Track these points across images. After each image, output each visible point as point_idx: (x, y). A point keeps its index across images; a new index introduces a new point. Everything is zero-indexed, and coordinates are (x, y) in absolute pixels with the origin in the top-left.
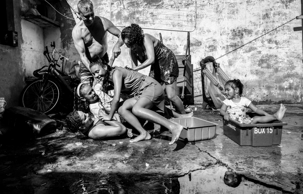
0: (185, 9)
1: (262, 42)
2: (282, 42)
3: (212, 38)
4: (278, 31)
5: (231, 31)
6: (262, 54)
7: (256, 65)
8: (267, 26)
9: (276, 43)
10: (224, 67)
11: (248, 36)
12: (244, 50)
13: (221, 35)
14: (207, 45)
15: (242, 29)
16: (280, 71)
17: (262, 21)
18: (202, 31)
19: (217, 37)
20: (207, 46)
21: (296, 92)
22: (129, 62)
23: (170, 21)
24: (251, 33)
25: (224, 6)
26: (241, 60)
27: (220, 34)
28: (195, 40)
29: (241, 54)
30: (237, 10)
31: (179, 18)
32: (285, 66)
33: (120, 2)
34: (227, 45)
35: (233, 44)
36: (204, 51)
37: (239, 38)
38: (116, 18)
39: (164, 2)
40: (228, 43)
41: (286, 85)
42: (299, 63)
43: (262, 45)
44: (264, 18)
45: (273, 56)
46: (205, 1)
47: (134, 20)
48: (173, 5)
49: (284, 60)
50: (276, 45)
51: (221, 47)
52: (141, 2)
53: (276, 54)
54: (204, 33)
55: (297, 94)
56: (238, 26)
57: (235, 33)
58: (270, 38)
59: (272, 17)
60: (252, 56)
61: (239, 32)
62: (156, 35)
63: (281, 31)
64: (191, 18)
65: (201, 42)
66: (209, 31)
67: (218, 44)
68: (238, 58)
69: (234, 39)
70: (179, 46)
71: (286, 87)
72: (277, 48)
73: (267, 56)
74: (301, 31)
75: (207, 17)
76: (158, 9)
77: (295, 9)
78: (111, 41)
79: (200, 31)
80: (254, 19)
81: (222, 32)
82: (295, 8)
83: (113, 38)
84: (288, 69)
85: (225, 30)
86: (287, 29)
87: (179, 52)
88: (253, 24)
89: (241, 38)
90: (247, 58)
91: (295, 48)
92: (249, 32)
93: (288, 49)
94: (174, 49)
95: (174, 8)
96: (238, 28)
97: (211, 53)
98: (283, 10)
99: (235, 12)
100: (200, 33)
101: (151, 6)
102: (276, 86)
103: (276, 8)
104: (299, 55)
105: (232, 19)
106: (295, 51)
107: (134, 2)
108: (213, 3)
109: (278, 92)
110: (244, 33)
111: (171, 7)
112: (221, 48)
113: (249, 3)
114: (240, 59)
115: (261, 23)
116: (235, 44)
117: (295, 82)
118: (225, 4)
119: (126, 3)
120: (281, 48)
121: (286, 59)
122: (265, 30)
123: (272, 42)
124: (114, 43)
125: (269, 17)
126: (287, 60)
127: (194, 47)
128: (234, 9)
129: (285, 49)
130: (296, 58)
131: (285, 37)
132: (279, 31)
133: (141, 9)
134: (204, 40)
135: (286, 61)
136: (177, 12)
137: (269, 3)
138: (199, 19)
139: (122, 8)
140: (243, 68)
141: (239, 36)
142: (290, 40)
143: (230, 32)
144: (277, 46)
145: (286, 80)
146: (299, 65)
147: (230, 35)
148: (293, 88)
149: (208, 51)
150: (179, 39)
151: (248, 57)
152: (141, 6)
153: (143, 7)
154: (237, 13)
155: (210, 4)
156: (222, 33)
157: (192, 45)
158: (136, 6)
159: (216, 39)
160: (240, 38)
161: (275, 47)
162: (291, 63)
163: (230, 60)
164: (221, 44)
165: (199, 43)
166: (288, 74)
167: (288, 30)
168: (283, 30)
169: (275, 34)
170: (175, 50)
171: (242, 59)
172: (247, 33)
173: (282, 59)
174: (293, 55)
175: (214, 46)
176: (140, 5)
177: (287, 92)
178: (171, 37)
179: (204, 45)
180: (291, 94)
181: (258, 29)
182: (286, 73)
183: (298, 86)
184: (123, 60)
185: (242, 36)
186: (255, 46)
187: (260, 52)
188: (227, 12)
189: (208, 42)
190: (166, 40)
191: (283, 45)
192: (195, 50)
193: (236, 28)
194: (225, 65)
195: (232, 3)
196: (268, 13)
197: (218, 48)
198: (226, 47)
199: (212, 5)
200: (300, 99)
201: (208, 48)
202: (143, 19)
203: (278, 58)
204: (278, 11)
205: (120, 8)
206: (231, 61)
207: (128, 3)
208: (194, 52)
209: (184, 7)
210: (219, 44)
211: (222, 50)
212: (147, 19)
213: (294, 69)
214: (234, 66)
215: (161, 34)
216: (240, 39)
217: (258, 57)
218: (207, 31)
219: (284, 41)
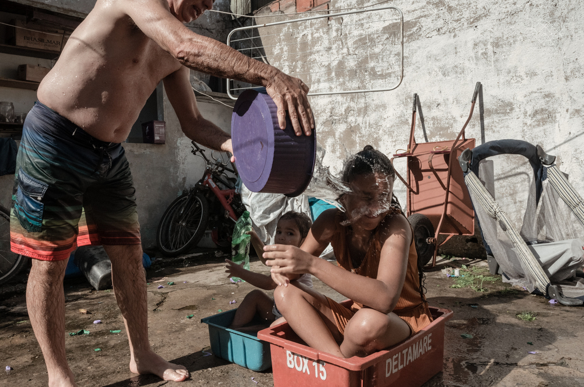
0: (468, 30)
3: (542, 91)
10: (580, 165)
13: (567, 79)
14: (527, 109)
18: (514, 75)
19: (557, 86)
20: (529, 113)
23: (437, 64)
27: (563, 78)
28: (496, 100)
31: (456, 53)
33: (342, 43)
36: (521, 125)
38: (336, 75)
39: (423, 24)
47: (366, 73)
48: (441, 28)
51: (567, 111)
52: (378, 35)
54: (519, 79)
62: (409, 100)
64: (484, 50)
65: (511, 104)
66: (532, 74)
67: (560, 105)
70: (457, 118)
75: (524, 39)
76: (411, 44)
78: (329, 121)
79: (508, 78)
81: (569, 71)
83: (331, 113)
85: (578, 66)
94: (447, 126)
95: (445, 34)
97: (541, 128)
100: (509, 82)
101: (396, 40)
107: (365, 38)
111: (437, 33)
112: (568, 115)
119: (352, 42)
124: (333, 123)
127: (495, 118)
133: (377, 50)
134: (520, 98)
136: (452, 40)
138: (506, 48)
139: (345, 54)
149: (530, 125)
150: (458, 102)
152: (379, 42)
153: (382, 45)
155: (531, 5)
156: (569, 74)
157: (490, 113)
158: (368, 45)
159: (552, 91)
164: (567, 104)
165: (506, 108)
170: (448, 128)
175: (546, 110)
176: (377, 41)
178: (440, 101)
179: (520, 111)
189: (530, 103)
190: (429, 107)
192: (497, 125)
197: (559, 114)
199: (537, 6)
201: (530, 118)
202: (382, 70)
205: (342, 54)
207: (355, 43)
208: (495, 129)
209: (466, 26)
210: (564, 103)
211: (571, 120)
212: (389, 67)
218: (526, 74)
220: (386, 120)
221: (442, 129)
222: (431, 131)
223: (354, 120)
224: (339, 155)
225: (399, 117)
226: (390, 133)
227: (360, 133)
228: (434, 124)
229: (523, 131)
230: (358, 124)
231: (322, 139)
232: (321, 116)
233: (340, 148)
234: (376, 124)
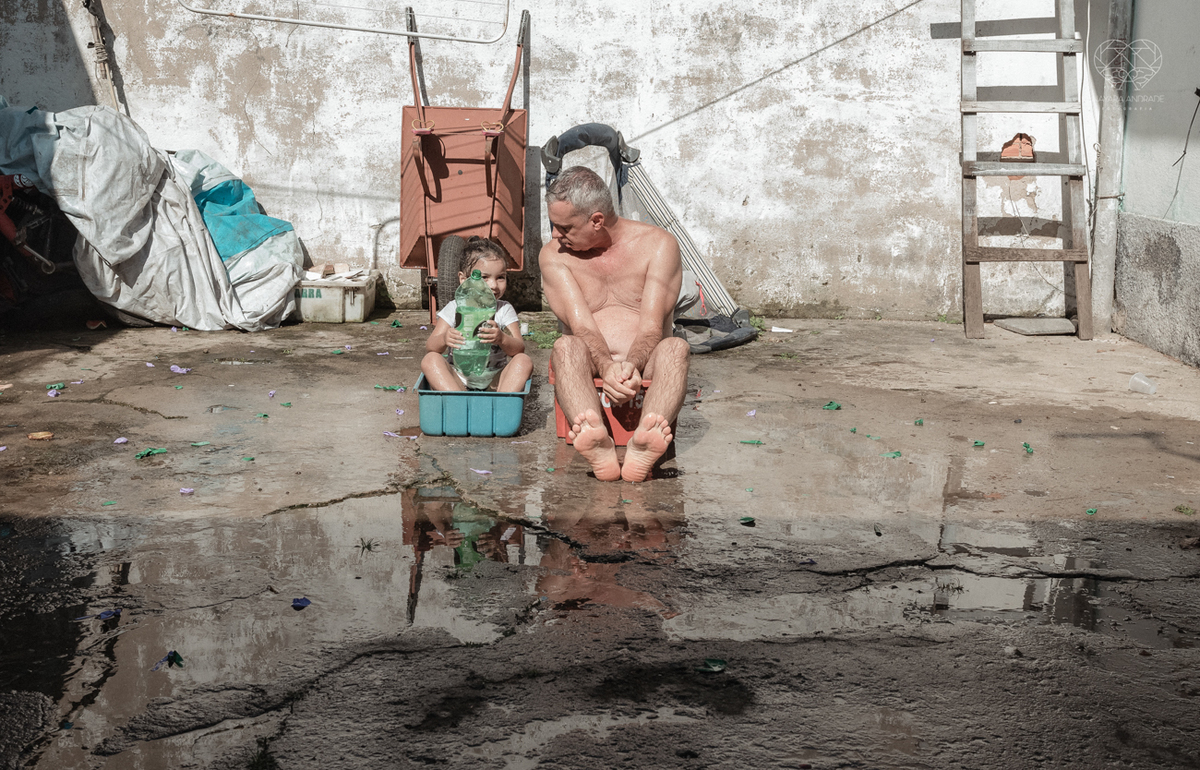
1: (810, 72)
2: (886, 77)
3: (620, 43)
4: (872, 33)
5: (694, 18)
6: (811, 121)
7: (785, 160)
8: (832, 9)
9: (865, 78)
10: (663, 164)
11: (759, 44)
12: (741, 101)
13: (654, 32)
14: (597, 70)
15: (739, 13)
16: (876, 189)
18: (581, 10)
19: (640, 41)
20: (599, 76)
21: (933, 273)
22: (274, 119)
24: (771, 35)
26: (730, 138)
27: (649, 31)
28: (550, 46)
29: (728, 114)
32: (896, 170)
34: (677, 77)
35: (701, 72)
36: (587, 93)
37: (723, 51)
40: (681, 67)
41: (897, 245)
42: (946, 161)
43: (811, 83)
45: (850, 128)
49: (892, 145)
50: (862, 88)
51: (651, 81)
53: (864, 123)
54: (588, 18)
55: (936, 282)
56: (722, 2)
57: (707, 29)
58: (841, 58)
60: (771, 123)
61: (725, 27)
62: (393, 16)
63: (888, 33)
65: (574, 56)
66: (607, 14)
67: (643, 70)
68: (719, 129)
69: (702, 52)
70: (486, 67)
71: (895, 253)
72: (867, 100)
73: (830, 129)
78: (199, 26)
79: (573, 13)
81: (657, 21)
84: (905, 183)
85: (669, 16)
86: (906, 28)
87: (485, 94)
89: (732, 51)
90: (754, 131)
91: (932, 103)
92: (765, 29)
93: (908, 104)
94: (466, 77)
96: (721, 10)
97: (616, 102)
100: (572, 20)
102: (859, 246)
104: (946, 130)
106: (934, 116)
109: (868, 270)
110: (742, 29)
112: (652, 88)
114: (724, 136)
116: (710, 72)
117: (931, 233)
120: (881, 98)
121: (900, 146)
122: (823, 25)
123: (850, 74)
124: (210, 33)
126: (903, 148)
127: (548, 76)
129: (896, 103)
130: (935, 140)
131: (900, 58)
132: (876, 31)
134: (588, 50)
135: (897, 152)
140: (736, 171)
141: (724, 40)
142: (918, 71)
143: (689, 24)
144: (867, 90)
145: (899, 226)
146: (947, 171)
147: (690, 34)
148: (922, 258)
149: (600, 95)
150: (487, 37)
151: (756, 127)
156: (657, 25)
157: (541, 65)
159: (633, 48)
160: (728, 50)
161: (860, 94)
162: (916, 158)
163: (687, 136)
164: (651, 71)
165: (566, 62)
166: (903, 202)
167: (908, 32)
168: (891, 29)
169: (863, 42)
170: (468, 81)
171: (734, 135)
172: (757, 34)
173: (886, 145)
174: (925, 131)
175: (624, 75)
177: (901, 271)
178: (456, 29)
179: (586, 70)
180: (916, 281)
181: (799, 18)
182: (899, 199)
183: (942, 251)
184: (249, 110)
185: (737, 42)
186: (784, 85)
187: (801, 112)
189: (601, 60)
191: (889, 89)
192: (550, 87)
193: (715, 10)
194: (666, 154)
197: (641, 85)
198: (672, 82)
200: (949, 303)
201: (601, 85)
203: (869, 140)
206: (692, 140)
208: (548, 95)
210: (647, 68)
211: (656, 95)
213: (929, 186)
214: (701, 160)
216: (727, 54)
217: (794, 128)
218: (599, 12)
219: (895, 74)
220: (343, 48)
221: (455, 81)
222: (434, 83)
223: (265, 35)
224: (223, 106)
225: (371, 46)
226: (351, 76)
227: (280, 65)
228: (440, 70)
229: (589, 103)
230: (277, 46)
231: (179, 65)
232: (177, 13)
233: (227, 92)
234: (320, 51)
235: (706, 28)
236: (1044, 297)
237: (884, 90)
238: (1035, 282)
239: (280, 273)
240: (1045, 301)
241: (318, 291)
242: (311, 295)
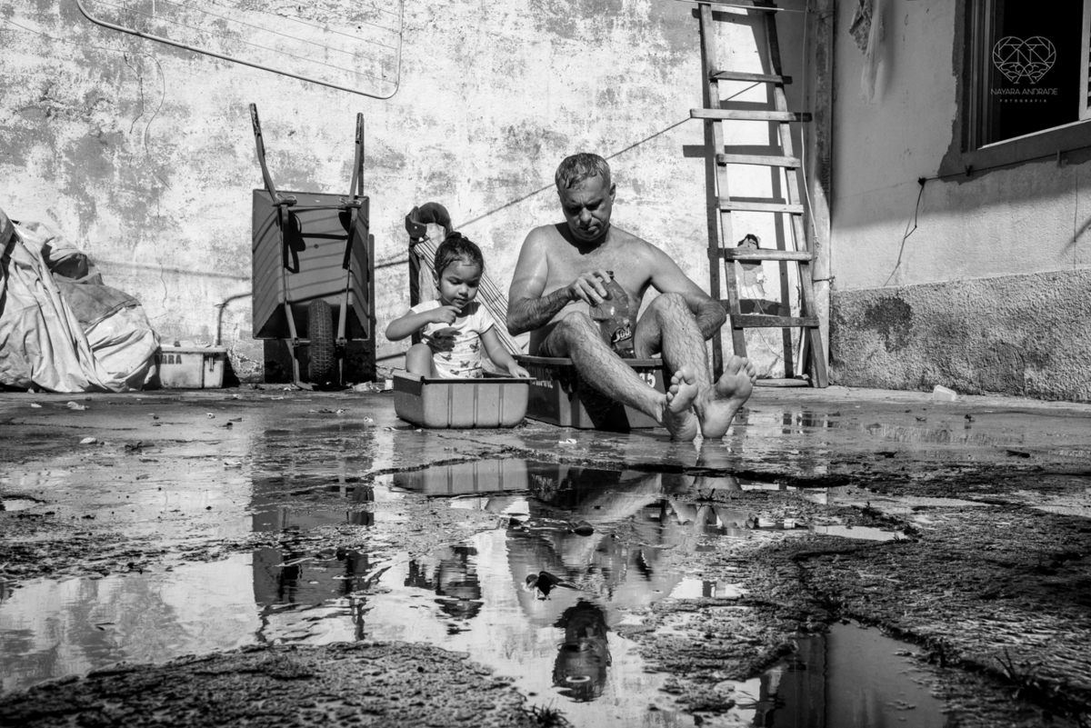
0: (347, 29)
2: (652, 187)
3: (441, 148)
4: (642, 151)
5: (503, 130)
8: (610, 130)
9: (636, 186)
11: (554, 155)
12: (541, 201)
13: (470, 140)
14: (423, 170)
15: (538, 128)
17: (596, 111)
18: (408, 117)
19: (458, 147)
20: (424, 175)
22: (117, 201)
23: (294, 64)
24: (564, 148)
25: (482, 44)
27: (466, 138)
28: (381, 147)
29: (532, 212)
30: (522, 63)
31: (327, 57)
34: (490, 179)
35: (509, 175)
36: (415, 189)
37: (527, 159)
40: (492, 171)
42: (698, 255)
44: (601, 104)
46: (420, 15)
48: (304, 8)
50: (634, 194)
51: (469, 181)
53: (637, 223)
54: (414, 124)
56: (525, 118)
58: (618, 169)
59: (626, 104)
61: (528, 139)
62: (237, 111)
63: (652, 151)
64: (369, 68)
65: (402, 157)
66: (431, 122)
67: (461, 171)
68: (523, 223)
69: (510, 159)
70: (324, 162)
72: (639, 204)
74: (704, 159)
75: (424, 70)
76: (247, 13)
77: (686, 88)
79: (401, 119)
80: (572, 103)
81: (473, 131)
82: (687, 84)
85: (482, 127)
86: (665, 148)
88: (569, 117)
89: (534, 159)
91: (686, 208)
92: (559, 143)
94: (306, 170)
95: (309, 19)
96: (524, 124)
98: (655, 85)
99: (517, 71)
100: (401, 125)
103: (636, 78)
105: (507, 91)
106: (688, 219)
108: (447, 27)
110: (541, 142)
111: (297, 13)
112: (469, 187)
113: (559, 48)
115: (594, 117)
116: (516, 175)
118: (483, 36)
120: (649, 203)
122: (603, 142)
123: (625, 182)
125: (616, 103)
126: (666, 244)
127: (380, 172)
128: (512, 57)
129: (660, 207)
130: (690, 238)
131: (661, 172)
132: (644, 149)
134: (414, 151)
136: (320, 35)
137: (615, 58)
141: (527, 150)
142: (675, 182)
143: (499, 135)
144: (638, 196)
147: (500, 143)
149: (425, 190)
150: (325, 136)
154: (522, 72)
155: (434, 26)
156: (473, 134)
157: (373, 163)
159: (453, 152)
160: (531, 158)
161: (635, 199)
162: (676, 253)
163: (497, 228)
164: (469, 173)
165: (395, 161)
167: (667, 151)
168: (655, 147)
169: (634, 157)
170: (307, 174)
172: (552, 146)
174: (682, 230)
175: (445, 175)
178: (296, 127)
179: (413, 169)
181: (585, 135)
184: (90, 192)
185: (537, 152)
188: (491, 67)
189: (426, 161)
190: (275, 133)
191: (654, 196)
192: (381, 183)
193: (520, 124)
195: (507, 39)
196: (612, 87)
197: (460, 184)
198: (486, 183)
199: (442, 31)
201: (426, 182)
204: (640, 85)
206: (503, 233)
208: (380, 190)
209: (344, 19)
210: (465, 170)
211: (473, 194)
212: (200, 40)
214: (511, 250)
215: (255, 110)
216: (529, 161)
218: (424, 119)
219: (659, 184)
220: (188, 138)
221: (296, 173)
222: (276, 174)
223: (108, 121)
224: (63, 187)
225: (215, 137)
226: (196, 164)
227: (124, 151)
228: (282, 163)
229: (417, 197)
230: (121, 132)
231: (14, 144)
233: (66, 174)
235: (512, 139)
236: (770, 363)
237: (651, 196)
238: (764, 351)
239: (140, 338)
240: (771, 367)
241: (179, 358)
242: (171, 361)
